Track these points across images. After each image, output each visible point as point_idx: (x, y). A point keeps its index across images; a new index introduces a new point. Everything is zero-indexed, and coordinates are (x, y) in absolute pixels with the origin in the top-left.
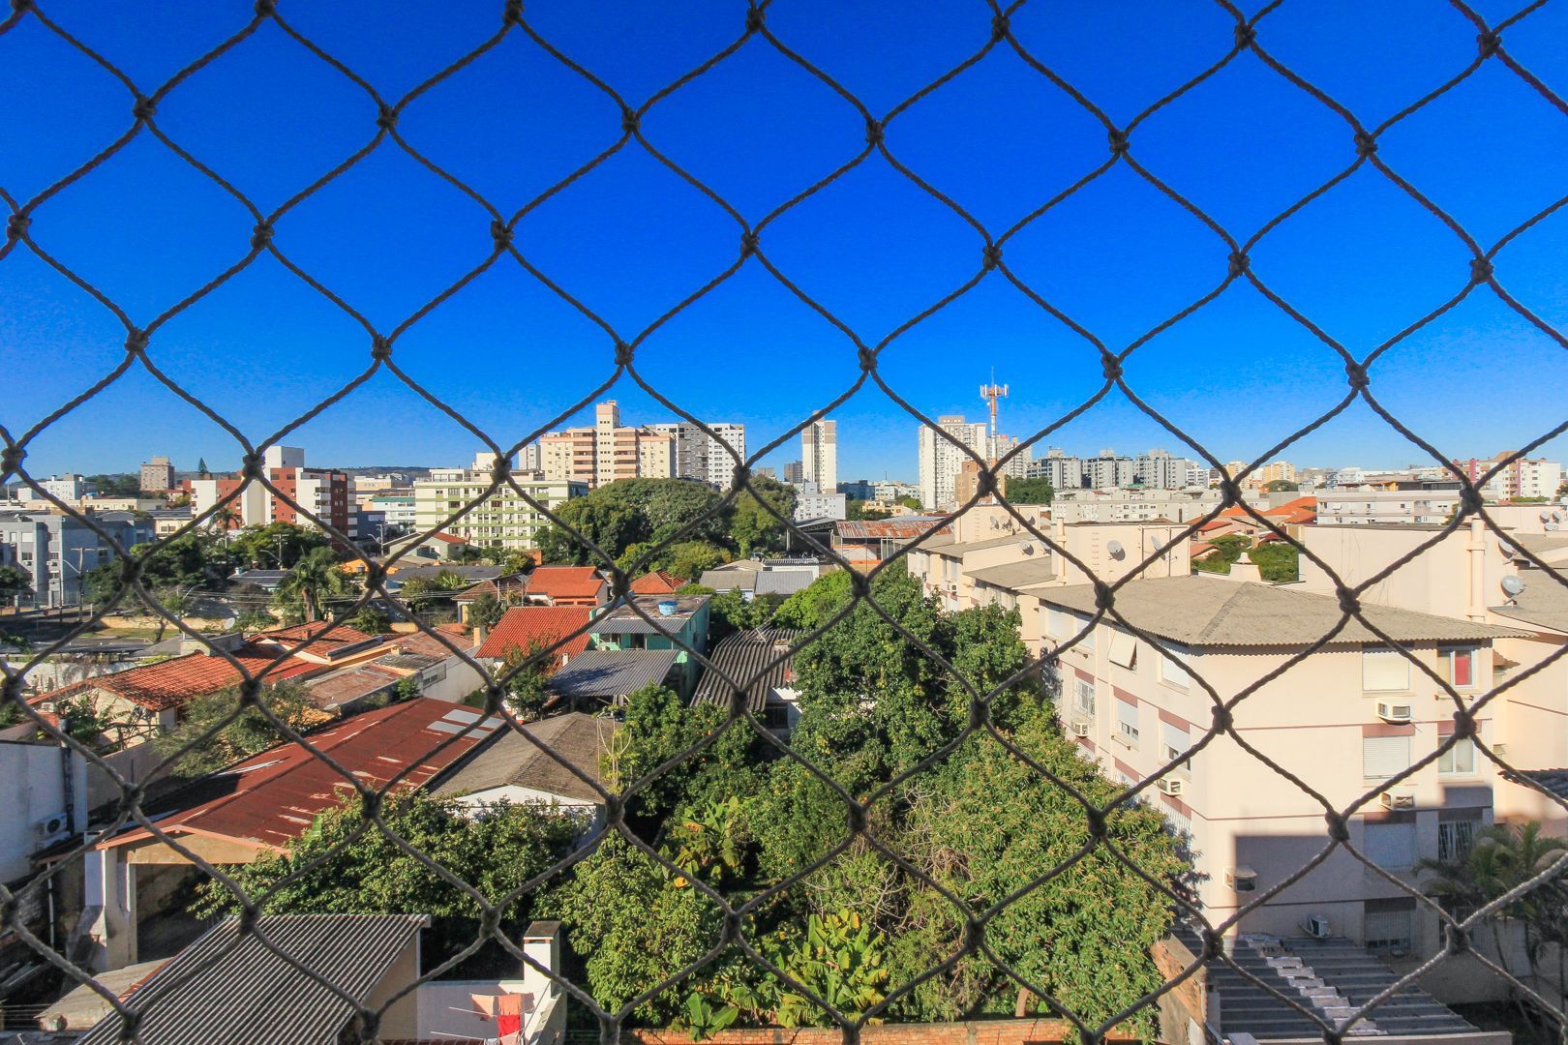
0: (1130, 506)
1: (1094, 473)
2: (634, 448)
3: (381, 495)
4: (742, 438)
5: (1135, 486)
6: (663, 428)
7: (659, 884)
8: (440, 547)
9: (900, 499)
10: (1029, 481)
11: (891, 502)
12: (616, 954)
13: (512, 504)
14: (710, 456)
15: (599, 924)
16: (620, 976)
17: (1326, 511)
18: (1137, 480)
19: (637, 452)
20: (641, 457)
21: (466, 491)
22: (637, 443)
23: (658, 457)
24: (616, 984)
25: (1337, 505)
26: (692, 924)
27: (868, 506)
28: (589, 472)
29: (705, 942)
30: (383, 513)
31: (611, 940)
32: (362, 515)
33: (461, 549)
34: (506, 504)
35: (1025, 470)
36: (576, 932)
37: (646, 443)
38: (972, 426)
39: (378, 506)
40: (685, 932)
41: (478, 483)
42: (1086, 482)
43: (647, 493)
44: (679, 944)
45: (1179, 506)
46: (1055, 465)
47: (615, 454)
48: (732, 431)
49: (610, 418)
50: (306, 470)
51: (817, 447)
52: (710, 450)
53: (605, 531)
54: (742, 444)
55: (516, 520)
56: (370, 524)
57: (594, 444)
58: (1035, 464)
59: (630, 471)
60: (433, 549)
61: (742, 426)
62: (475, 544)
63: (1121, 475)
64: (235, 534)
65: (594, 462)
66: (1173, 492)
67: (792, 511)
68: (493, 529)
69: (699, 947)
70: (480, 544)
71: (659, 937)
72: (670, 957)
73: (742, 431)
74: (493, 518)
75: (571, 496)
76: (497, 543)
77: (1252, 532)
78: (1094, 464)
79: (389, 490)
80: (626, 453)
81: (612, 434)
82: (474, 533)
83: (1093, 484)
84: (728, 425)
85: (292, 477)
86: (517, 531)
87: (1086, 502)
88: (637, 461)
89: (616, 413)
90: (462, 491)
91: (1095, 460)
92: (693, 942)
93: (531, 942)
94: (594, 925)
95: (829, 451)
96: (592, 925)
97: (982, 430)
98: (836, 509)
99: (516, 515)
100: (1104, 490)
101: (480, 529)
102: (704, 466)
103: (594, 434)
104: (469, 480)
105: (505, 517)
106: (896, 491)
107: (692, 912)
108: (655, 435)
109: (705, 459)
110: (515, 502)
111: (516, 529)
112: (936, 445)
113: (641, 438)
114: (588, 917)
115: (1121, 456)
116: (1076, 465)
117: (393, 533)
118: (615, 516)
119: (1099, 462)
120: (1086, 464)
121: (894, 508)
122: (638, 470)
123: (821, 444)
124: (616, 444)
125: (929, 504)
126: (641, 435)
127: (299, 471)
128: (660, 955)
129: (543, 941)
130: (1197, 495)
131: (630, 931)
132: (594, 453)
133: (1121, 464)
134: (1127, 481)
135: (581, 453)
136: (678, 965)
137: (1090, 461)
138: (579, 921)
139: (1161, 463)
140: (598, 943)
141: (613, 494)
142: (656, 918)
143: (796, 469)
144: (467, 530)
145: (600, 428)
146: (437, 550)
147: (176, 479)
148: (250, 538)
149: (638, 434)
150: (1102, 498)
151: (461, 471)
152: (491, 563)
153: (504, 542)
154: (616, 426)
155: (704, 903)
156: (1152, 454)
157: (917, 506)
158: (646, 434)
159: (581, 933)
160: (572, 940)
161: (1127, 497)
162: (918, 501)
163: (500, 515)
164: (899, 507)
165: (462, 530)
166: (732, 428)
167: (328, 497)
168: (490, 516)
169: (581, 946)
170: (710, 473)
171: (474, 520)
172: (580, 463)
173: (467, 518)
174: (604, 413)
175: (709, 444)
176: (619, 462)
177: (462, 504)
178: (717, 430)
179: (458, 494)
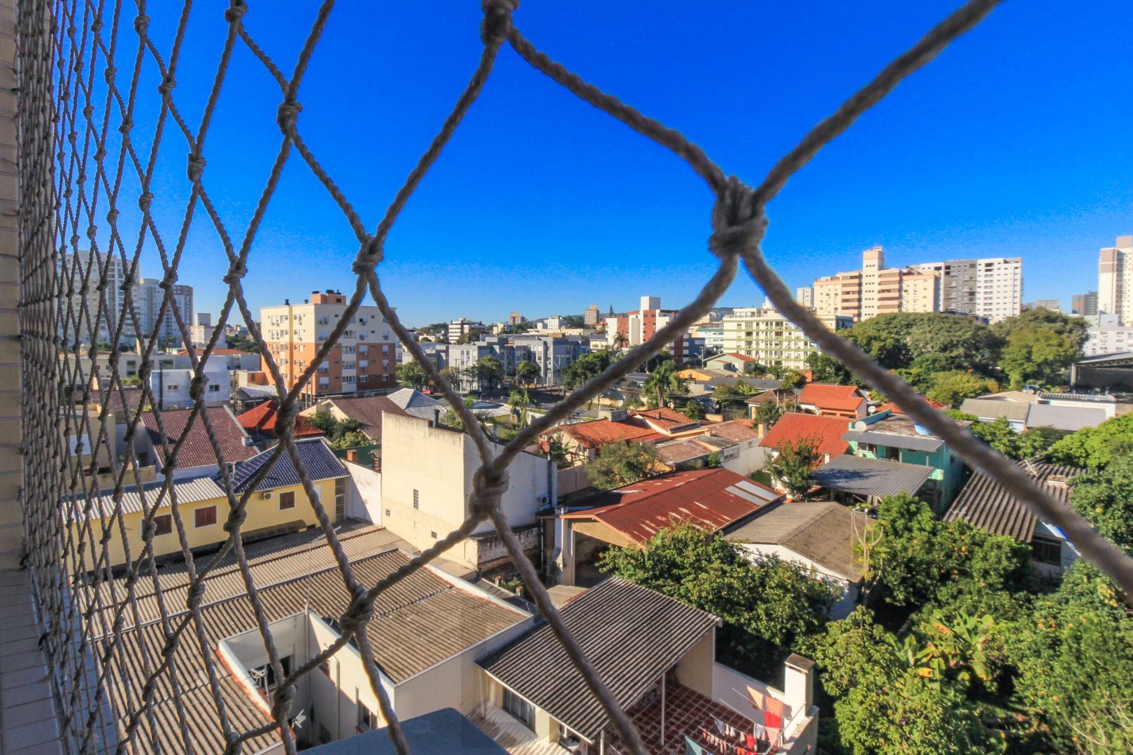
2: (897, 286)
3: (703, 327)
4: (1018, 271)
6: (927, 268)
7: (904, 666)
8: (739, 365)
12: (860, 708)
13: (790, 334)
14: (978, 290)
15: (846, 678)
16: (863, 728)
19: (900, 290)
20: (904, 294)
21: (758, 324)
22: (900, 282)
23: (921, 293)
24: (859, 732)
26: (935, 714)
28: (854, 308)
29: (949, 737)
30: (703, 339)
31: (856, 694)
32: (691, 340)
33: (753, 366)
34: (785, 334)
36: (826, 675)
37: (908, 282)
39: (701, 335)
40: (926, 717)
41: (766, 319)
43: (908, 326)
44: (921, 727)
47: (879, 292)
48: (1007, 265)
49: (876, 262)
50: (662, 311)
51: (1120, 275)
52: (978, 284)
54: (1018, 277)
55: (793, 346)
56: (696, 346)
57: (860, 285)
59: (893, 307)
60: (734, 365)
61: (1019, 259)
62: (762, 363)
64: (625, 350)
65: (859, 300)
67: (1080, 344)
68: (776, 352)
69: (941, 737)
70: (766, 363)
71: (900, 711)
72: (911, 733)
73: (1018, 265)
74: (776, 344)
76: (778, 363)
79: (709, 324)
80: (889, 291)
81: (877, 276)
82: (762, 355)
84: (1001, 260)
85: (654, 316)
86: (793, 355)
88: (900, 297)
89: (881, 257)
90: (755, 324)
92: (936, 729)
93: (791, 667)
94: (842, 676)
96: (842, 675)
99: (793, 343)
101: (767, 352)
102: (971, 300)
103: (860, 277)
104: (760, 316)
105: (785, 344)
107: (936, 703)
108: (919, 273)
109: (972, 294)
110: (793, 333)
111: (792, 353)
113: (905, 278)
114: (838, 668)
117: (710, 353)
118: (876, 346)
122: (900, 306)
123: (1126, 273)
124: (880, 284)
126: (905, 274)
127: (658, 311)
128: (901, 726)
129: (800, 671)
131: (874, 694)
132: (860, 292)
135: (848, 293)
136: (919, 743)
138: (830, 668)
140: (845, 692)
141: (875, 326)
142: (899, 694)
143: (1089, 301)
144: (757, 353)
145: (865, 271)
146: (737, 366)
147: (600, 317)
148: (632, 353)
149: (901, 274)
151: (754, 310)
152: (773, 377)
153: (783, 362)
154: (881, 268)
155: (950, 700)
158: (909, 273)
159: (831, 679)
160: (823, 681)
163: (781, 342)
165: (754, 353)
166: (1006, 262)
168: (774, 343)
169: (830, 689)
170: (978, 307)
171: (762, 345)
172: (847, 301)
173: (758, 344)
174: (870, 258)
175: (978, 279)
176: (882, 299)
177: (754, 333)
178: (988, 265)
179: (752, 326)
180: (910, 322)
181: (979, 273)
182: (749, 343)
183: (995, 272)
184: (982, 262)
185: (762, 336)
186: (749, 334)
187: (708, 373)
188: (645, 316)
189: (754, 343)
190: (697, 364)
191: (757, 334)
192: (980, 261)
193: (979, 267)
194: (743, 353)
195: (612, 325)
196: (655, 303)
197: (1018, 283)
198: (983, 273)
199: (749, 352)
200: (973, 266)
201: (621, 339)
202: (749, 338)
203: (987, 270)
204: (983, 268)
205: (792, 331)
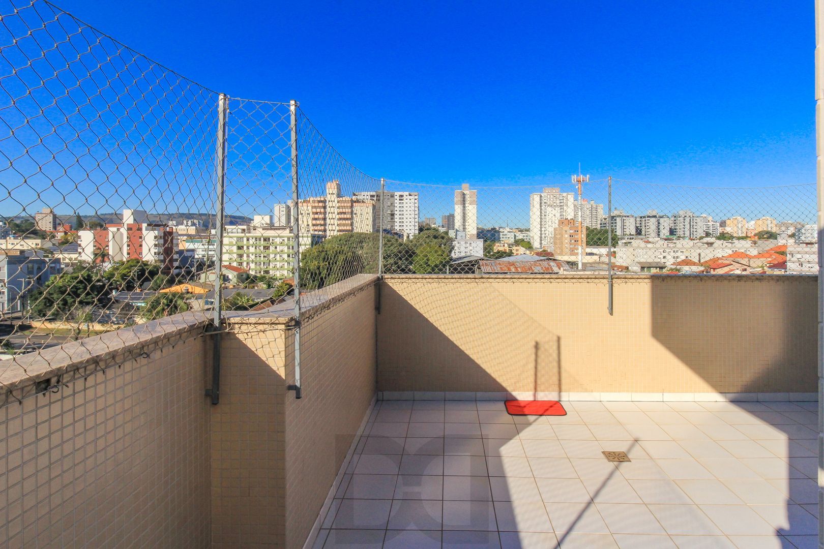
0: (667, 250)
1: (643, 225)
2: (350, 210)
3: (191, 238)
4: (416, 201)
5: (671, 237)
6: (365, 195)
8: (231, 275)
9: (518, 242)
10: (601, 230)
11: (512, 245)
13: (276, 248)
14: (396, 212)
17: (792, 259)
18: (672, 232)
19: (352, 212)
20: (354, 216)
21: (248, 240)
22: (352, 207)
23: (365, 216)
25: (799, 256)
27: (497, 247)
28: (321, 225)
30: (193, 250)
32: (181, 252)
33: (245, 276)
34: (272, 248)
35: (599, 222)
37: (357, 208)
38: (565, 194)
39: (190, 246)
41: (255, 235)
42: (639, 232)
43: (361, 242)
45: (699, 251)
46: (618, 220)
47: (338, 214)
48: (410, 197)
49: (335, 191)
50: (148, 225)
51: (464, 207)
52: (396, 209)
53: (335, 268)
54: (417, 205)
55: (278, 257)
56: (186, 258)
57: (325, 207)
58: (605, 219)
59: (347, 225)
60: (228, 277)
61: (416, 193)
62: (252, 273)
63: (661, 227)
64: (107, 266)
65: (325, 219)
66: (695, 241)
67: (450, 252)
68: (264, 263)
70: (256, 273)
73: (416, 197)
74: (264, 257)
75: (312, 244)
76: (267, 272)
77: (745, 270)
78: (644, 219)
79: (195, 235)
80: (345, 213)
81: (336, 201)
82: (252, 266)
83: (643, 232)
84: (407, 193)
85: (140, 229)
86: (279, 265)
87: (638, 247)
88: (352, 219)
89: (339, 187)
90: (245, 239)
91: (644, 217)
95: (472, 210)
97: (571, 198)
98: (476, 249)
99: (278, 255)
100: (650, 240)
101: (256, 263)
102: (392, 219)
103: (325, 202)
104: (250, 233)
105: (272, 256)
106: (515, 236)
108: (363, 202)
109: (393, 215)
110: (278, 247)
111: (278, 263)
112: (541, 206)
113: (354, 204)
115: (661, 214)
116: (632, 220)
117: (201, 266)
118: (341, 258)
119: (647, 219)
120: (638, 219)
121: (514, 248)
122: (352, 224)
123: (466, 205)
124: (338, 208)
125: (536, 244)
126: (355, 202)
127: (144, 225)
130: (710, 244)
132: (325, 213)
133: (662, 220)
134: (665, 232)
135: (317, 213)
137: (641, 217)
139: (687, 220)
141: (339, 243)
143: (450, 219)
144: (248, 264)
145: (328, 198)
146: (230, 277)
147: (58, 221)
148: (117, 269)
149: (352, 202)
150: (649, 245)
151: (245, 227)
152: (265, 286)
153: (270, 271)
154: (339, 196)
156: (681, 213)
157: (529, 246)
158: (358, 201)
161: (665, 246)
162: (529, 242)
163: (269, 255)
164: (517, 248)
165: (245, 264)
166: (410, 195)
167: (162, 241)
168: (262, 255)
170: (396, 224)
171: (252, 257)
172: (315, 219)
173: (248, 256)
174: (331, 188)
175: (396, 205)
176: (340, 219)
177: (245, 248)
178: (402, 196)
179: (243, 242)
180: (362, 239)
181: (396, 201)
182: (241, 256)
183: (404, 201)
184: (397, 194)
185: (252, 250)
186: (240, 248)
187: (203, 286)
188: (129, 229)
189: (245, 255)
190: (191, 276)
191: (248, 248)
192: (396, 193)
193: (396, 197)
194: (235, 264)
195: (86, 237)
196: (139, 216)
197: (417, 209)
198: (397, 201)
199: (240, 264)
200: (392, 196)
201: (101, 254)
202: (240, 252)
203: (400, 200)
204: (397, 197)
205: (278, 245)
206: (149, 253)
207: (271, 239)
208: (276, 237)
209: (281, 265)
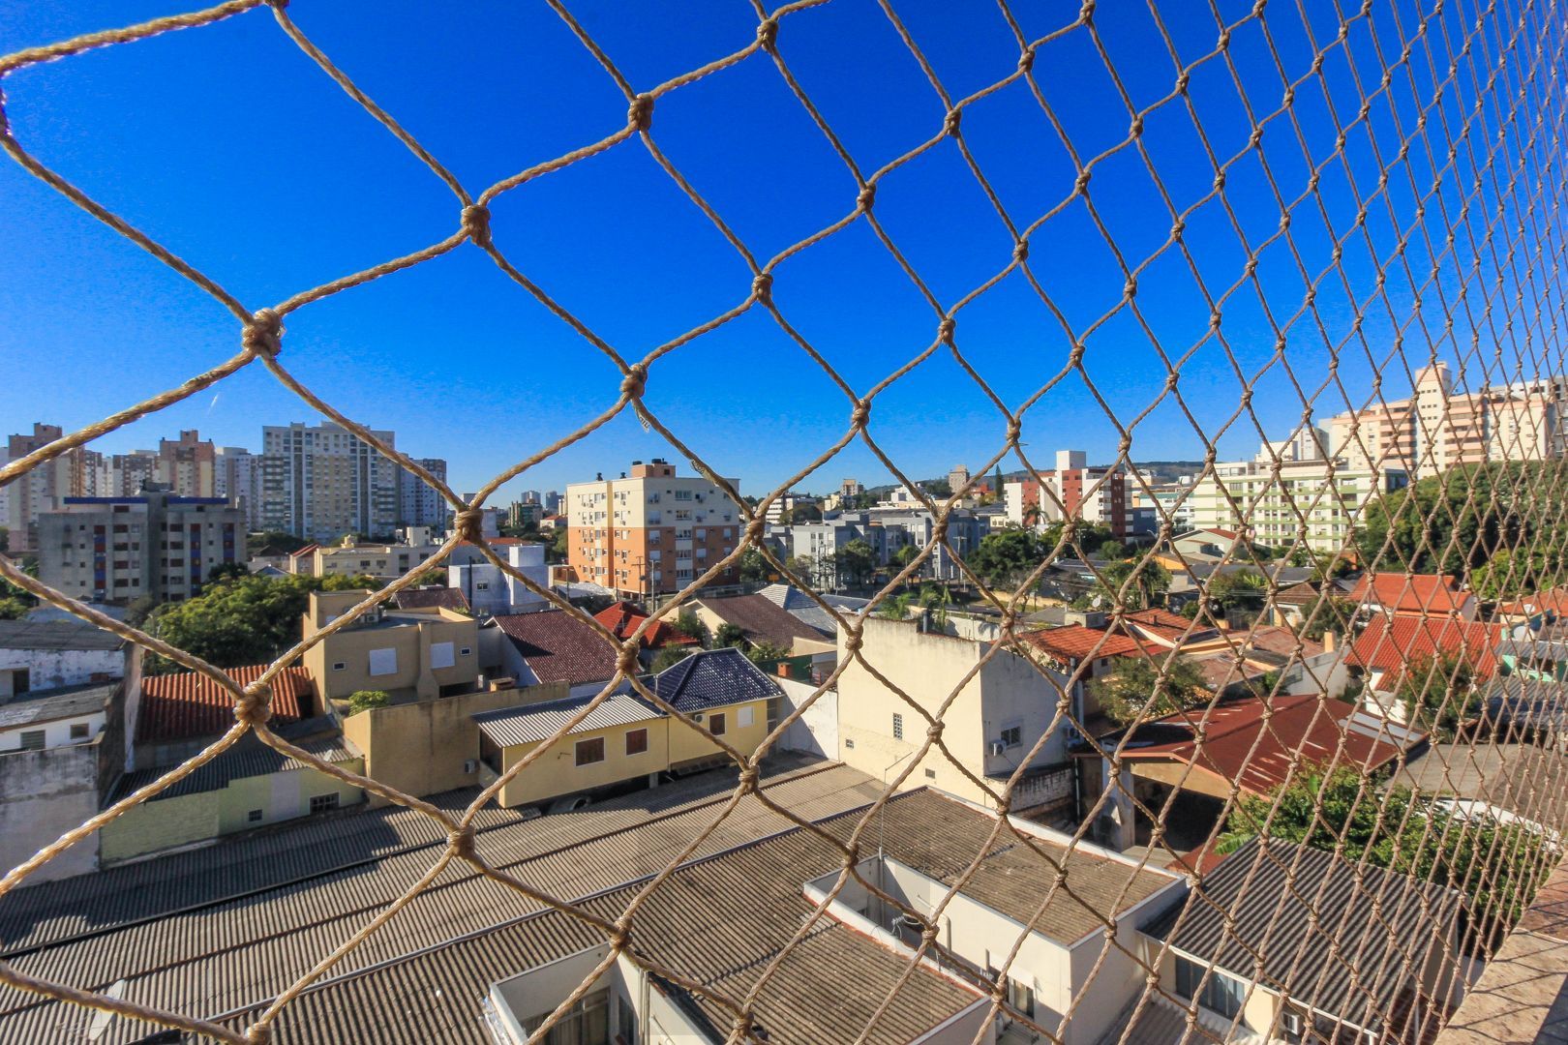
2: (1479, 421)
8: (1225, 545)
13: (1306, 498)
19: (1485, 425)
20: (1491, 432)
21: (1251, 486)
22: (1484, 413)
30: (1152, 510)
32: (1137, 512)
33: (1247, 548)
34: (1299, 499)
37: (1499, 414)
39: (1146, 503)
41: (1262, 477)
47: (1447, 430)
49: (1438, 386)
50: (1089, 470)
55: (1311, 516)
56: (1145, 524)
57: (1413, 420)
59: (1472, 452)
60: (1217, 547)
62: (1261, 543)
64: (1042, 528)
65: (1412, 444)
68: (1283, 527)
70: (1268, 543)
74: (1284, 515)
75: (1390, 487)
76: (1289, 542)
80: (1464, 428)
81: (1440, 406)
82: (1260, 531)
85: (1079, 478)
88: (1485, 437)
89: (1447, 378)
90: (1245, 486)
99: (1312, 511)
101: (1267, 526)
103: (1412, 409)
104: (1254, 473)
113: (1490, 407)
122: (1486, 451)
124: (1447, 418)
127: (1085, 472)
132: (1412, 432)
135: (1391, 434)
141: (1451, 483)
144: (1252, 528)
145: (1421, 400)
146: (1221, 547)
148: (1052, 532)
149: (1484, 402)
151: (1245, 465)
152: (1289, 563)
154: (1446, 394)
167: (1109, 495)
168: (1279, 513)
171: (1259, 517)
173: (1252, 514)
176: (1454, 441)
177: (1246, 499)
179: (1241, 489)
180: (1518, 474)
182: (1238, 514)
185: (1258, 503)
186: (1235, 500)
187: (1179, 558)
188: (1065, 478)
191: (1251, 499)
194: (1227, 528)
195: (1014, 492)
196: (1078, 460)
201: (1032, 511)
202: (1237, 507)
205: (1311, 493)
206: (1093, 512)
207: (1296, 483)
208: (1307, 479)
209: (1319, 530)
